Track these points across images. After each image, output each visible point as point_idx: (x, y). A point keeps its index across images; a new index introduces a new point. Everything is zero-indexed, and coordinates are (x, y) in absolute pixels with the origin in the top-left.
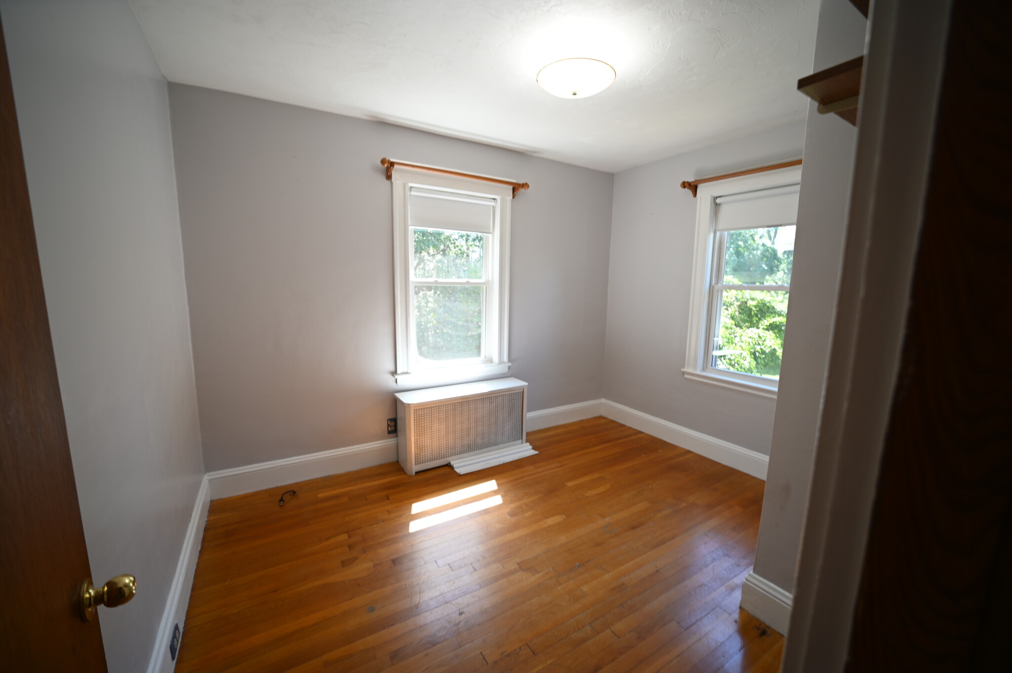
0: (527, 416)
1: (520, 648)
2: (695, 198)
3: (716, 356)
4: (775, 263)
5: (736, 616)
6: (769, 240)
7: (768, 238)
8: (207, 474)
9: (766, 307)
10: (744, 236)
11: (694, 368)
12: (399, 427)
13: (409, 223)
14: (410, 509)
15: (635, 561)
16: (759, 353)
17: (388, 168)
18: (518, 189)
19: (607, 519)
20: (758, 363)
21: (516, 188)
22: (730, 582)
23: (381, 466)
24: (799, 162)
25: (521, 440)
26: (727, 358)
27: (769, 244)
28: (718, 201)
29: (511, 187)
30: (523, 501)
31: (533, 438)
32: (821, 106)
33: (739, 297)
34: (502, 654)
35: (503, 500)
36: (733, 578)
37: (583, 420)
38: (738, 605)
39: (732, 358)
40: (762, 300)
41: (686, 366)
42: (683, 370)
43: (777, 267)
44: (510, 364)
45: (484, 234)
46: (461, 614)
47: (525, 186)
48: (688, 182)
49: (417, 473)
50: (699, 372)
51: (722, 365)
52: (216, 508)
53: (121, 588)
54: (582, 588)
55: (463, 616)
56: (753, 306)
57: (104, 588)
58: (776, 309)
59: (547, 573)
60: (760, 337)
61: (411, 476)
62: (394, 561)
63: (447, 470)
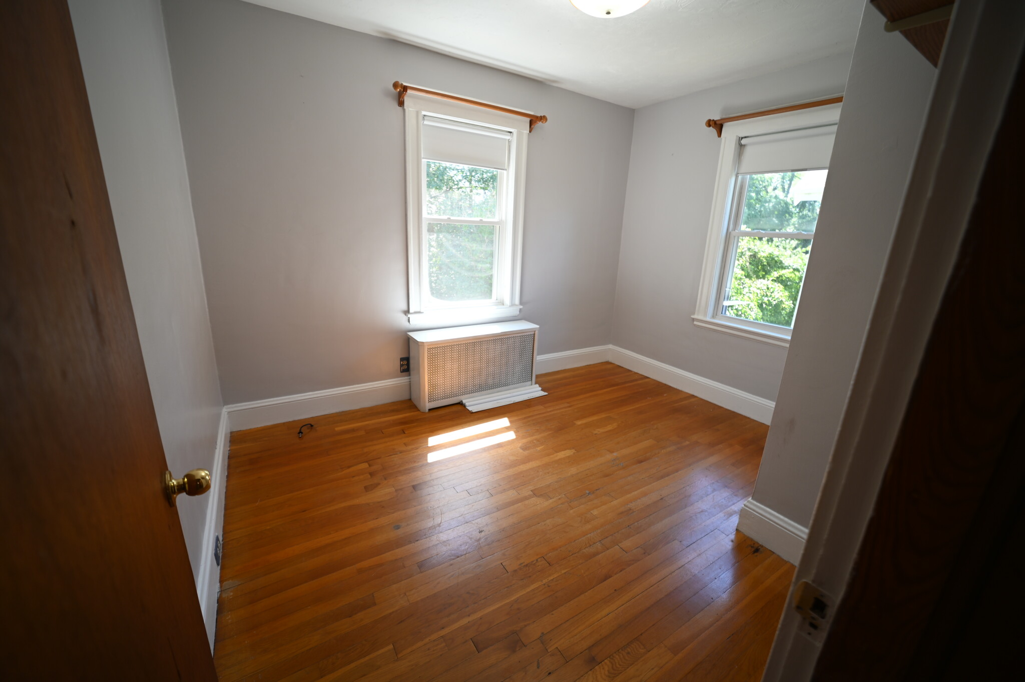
0: (537, 359)
1: (537, 560)
2: (720, 138)
3: (726, 306)
4: (786, 217)
5: (732, 537)
6: (782, 192)
7: (781, 190)
8: (225, 407)
9: (774, 261)
10: (756, 187)
11: (704, 314)
12: (412, 366)
13: (422, 156)
14: (427, 442)
15: (641, 490)
16: (766, 304)
17: (400, 93)
18: (536, 122)
19: (615, 454)
20: (763, 315)
21: (533, 121)
22: (729, 509)
23: (393, 403)
24: (839, 100)
25: (530, 382)
26: (734, 308)
27: (781, 195)
28: (743, 142)
29: (528, 120)
30: (534, 437)
31: (541, 380)
32: (889, 23)
33: (752, 247)
34: (520, 564)
35: (516, 436)
36: (731, 506)
37: (590, 365)
38: (735, 528)
39: (740, 308)
40: (770, 254)
41: (696, 313)
42: (692, 317)
43: (788, 221)
44: (521, 307)
45: (499, 170)
46: (481, 532)
47: (543, 118)
48: (713, 120)
49: (430, 410)
50: (708, 319)
51: (731, 313)
52: (235, 438)
53: (199, 480)
54: (591, 511)
55: (483, 534)
56: (764, 257)
57: (184, 479)
58: (784, 264)
59: (559, 499)
60: (768, 288)
61: (424, 413)
62: (414, 487)
63: (459, 408)
